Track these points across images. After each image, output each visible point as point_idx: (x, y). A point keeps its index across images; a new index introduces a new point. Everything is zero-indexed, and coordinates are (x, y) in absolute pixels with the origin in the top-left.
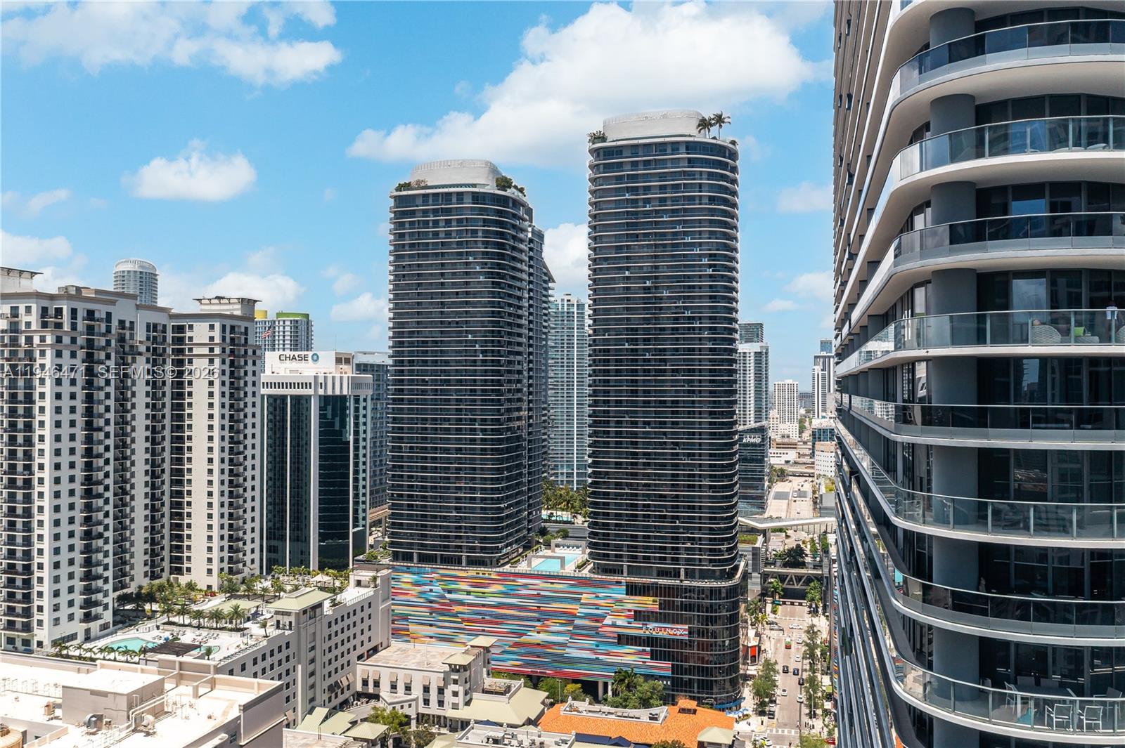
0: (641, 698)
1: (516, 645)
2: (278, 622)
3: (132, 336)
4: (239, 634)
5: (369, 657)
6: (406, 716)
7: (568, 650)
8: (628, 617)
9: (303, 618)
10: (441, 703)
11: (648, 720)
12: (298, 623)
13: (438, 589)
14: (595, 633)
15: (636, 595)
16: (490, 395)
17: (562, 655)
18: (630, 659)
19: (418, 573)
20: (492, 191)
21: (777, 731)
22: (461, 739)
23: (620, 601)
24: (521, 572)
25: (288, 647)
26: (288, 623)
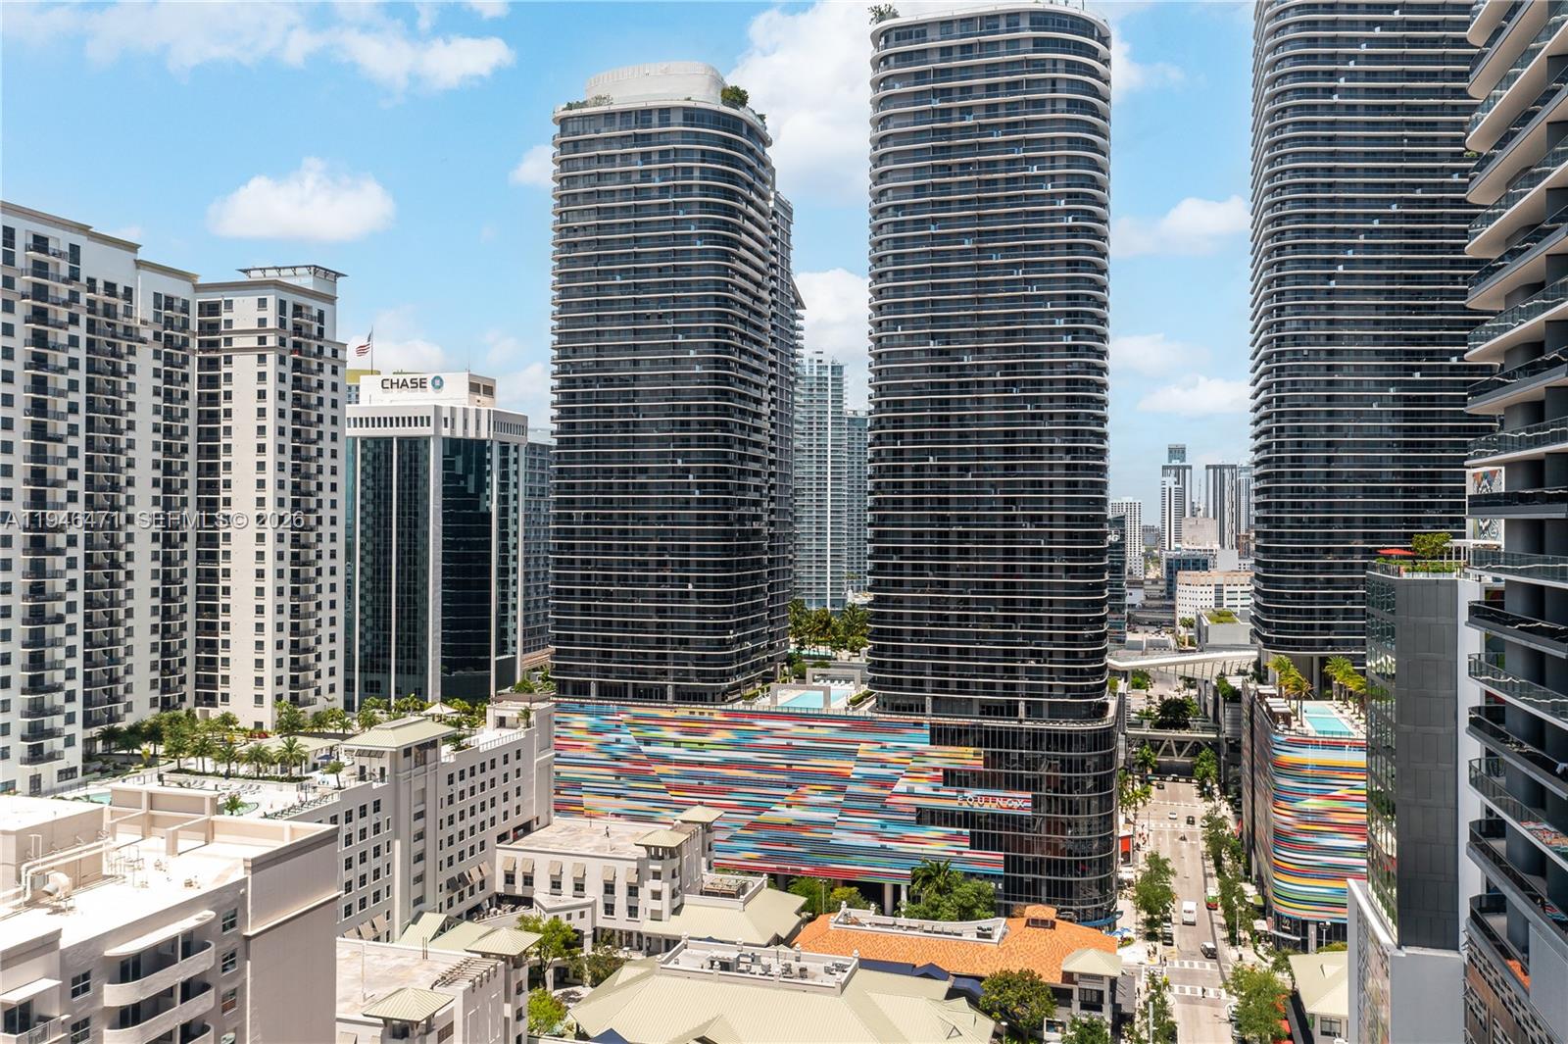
0: (961, 906)
1: (754, 826)
2: (362, 769)
3: (128, 312)
4: (294, 786)
5: (516, 838)
6: (576, 931)
7: (836, 834)
8: (934, 779)
9: (404, 762)
10: (633, 911)
11: (975, 938)
12: (395, 771)
13: (629, 738)
14: (882, 806)
15: (946, 744)
16: (712, 431)
17: (826, 842)
18: (937, 848)
19: (598, 714)
20: (714, 107)
21: (1182, 964)
22: (668, 961)
23: (921, 754)
24: (760, 709)
25: (377, 809)
26: (378, 771)
